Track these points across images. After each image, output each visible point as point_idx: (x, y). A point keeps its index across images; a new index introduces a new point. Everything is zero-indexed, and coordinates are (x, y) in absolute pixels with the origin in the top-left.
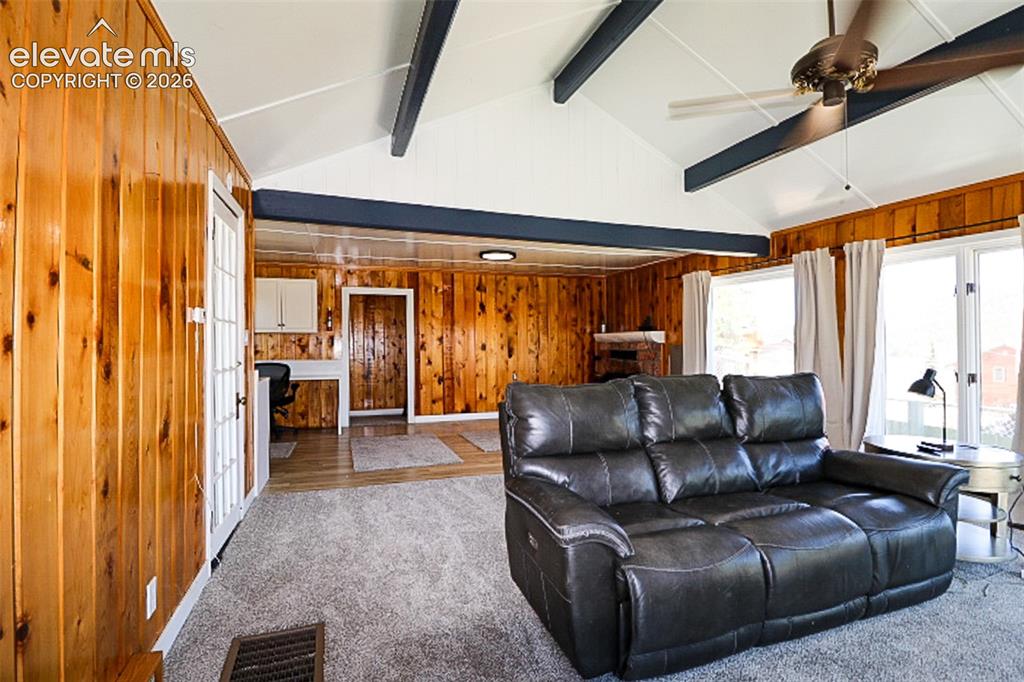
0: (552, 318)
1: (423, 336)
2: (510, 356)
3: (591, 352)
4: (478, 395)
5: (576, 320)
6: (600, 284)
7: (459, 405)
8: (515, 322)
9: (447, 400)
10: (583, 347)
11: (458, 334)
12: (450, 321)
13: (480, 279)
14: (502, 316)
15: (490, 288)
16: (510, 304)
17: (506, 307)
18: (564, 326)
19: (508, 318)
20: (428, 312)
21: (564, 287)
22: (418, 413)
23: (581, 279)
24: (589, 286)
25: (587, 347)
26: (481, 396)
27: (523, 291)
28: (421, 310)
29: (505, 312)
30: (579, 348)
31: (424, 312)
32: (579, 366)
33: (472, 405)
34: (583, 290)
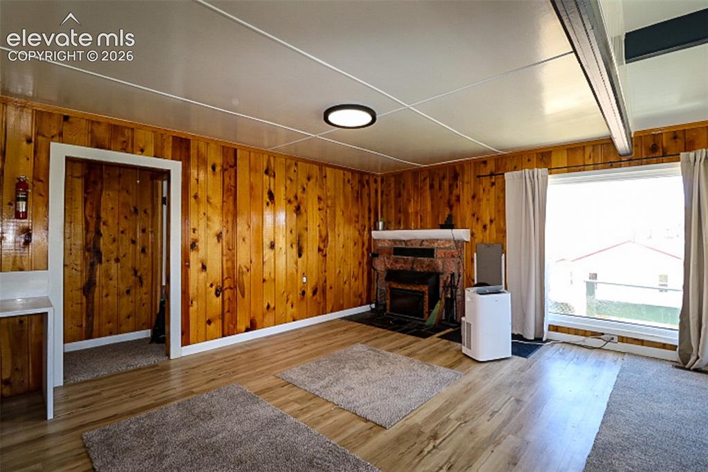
0: (339, 213)
1: (194, 230)
2: (300, 255)
3: (369, 249)
4: (266, 306)
5: (358, 217)
6: (376, 181)
7: (243, 322)
8: (305, 216)
9: (227, 316)
10: (363, 244)
11: (241, 228)
12: (232, 213)
13: (269, 161)
14: (293, 207)
15: (280, 173)
16: (299, 195)
17: (296, 197)
18: (349, 221)
19: (298, 210)
20: (201, 195)
21: (349, 181)
22: (186, 341)
23: (362, 174)
24: (368, 182)
25: (366, 245)
26: (268, 307)
27: (313, 180)
28: (192, 193)
29: (295, 204)
30: (360, 244)
31: (196, 197)
32: (360, 263)
33: (258, 319)
34: (364, 186)
